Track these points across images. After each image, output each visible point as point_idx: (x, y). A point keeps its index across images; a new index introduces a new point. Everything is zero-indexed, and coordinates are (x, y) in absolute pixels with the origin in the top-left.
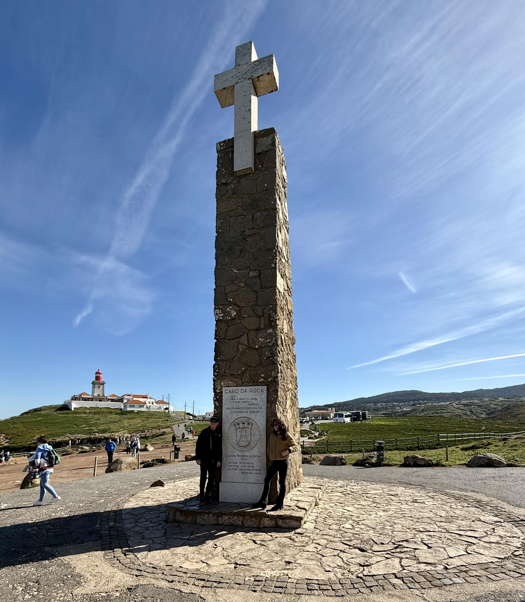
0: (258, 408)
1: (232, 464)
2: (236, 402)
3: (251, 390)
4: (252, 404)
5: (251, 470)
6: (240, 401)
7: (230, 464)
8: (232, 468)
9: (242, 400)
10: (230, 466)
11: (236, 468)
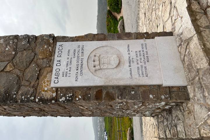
0: (78, 49)
1: (141, 73)
2: (70, 71)
3: (59, 56)
4: (74, 54)
5: (143, 53)
6: (69, 66)
7: (141, 75)
8: (144, 72)
9: (69, 64)
10: (143, 74)
11: (144, 68)
